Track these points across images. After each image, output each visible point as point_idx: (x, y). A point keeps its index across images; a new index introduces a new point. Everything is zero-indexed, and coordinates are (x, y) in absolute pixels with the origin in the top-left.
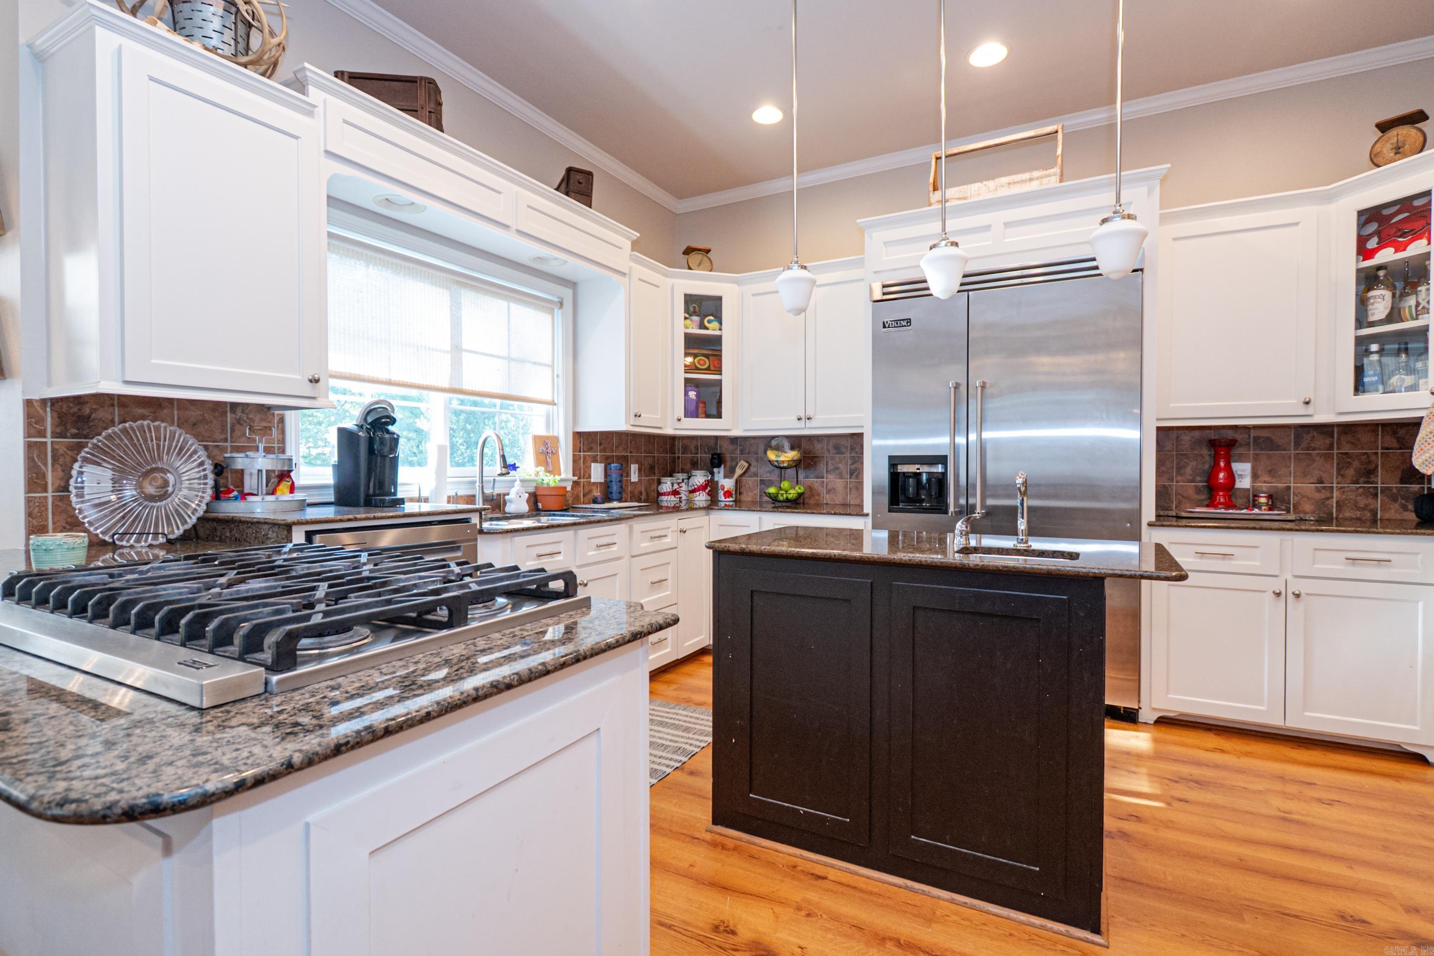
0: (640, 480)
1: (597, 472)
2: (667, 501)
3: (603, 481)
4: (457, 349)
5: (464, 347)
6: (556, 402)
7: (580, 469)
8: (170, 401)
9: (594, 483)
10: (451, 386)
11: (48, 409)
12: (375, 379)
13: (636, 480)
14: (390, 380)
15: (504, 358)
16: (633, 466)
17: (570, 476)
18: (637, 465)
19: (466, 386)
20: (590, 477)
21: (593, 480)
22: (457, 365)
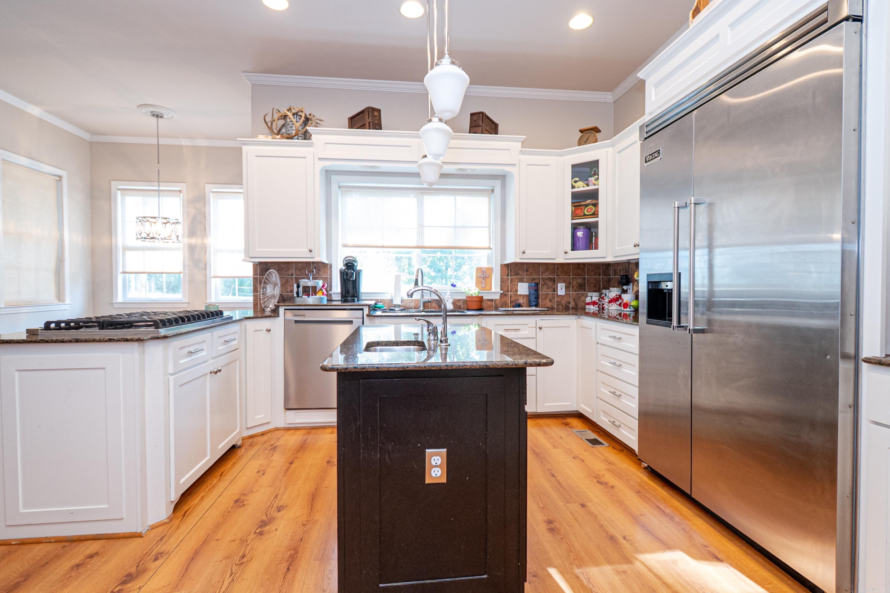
0: (567, 295)
1: (523, 289)
2: (588, 309)
3: (528, 294)
4: (421, 226)
5: (425, 225)
6: (491, 247)
7: (508, 286)
8: (292, 262)
9: (520, 295)
10: (417, 245)
11: (258, 267)
12: (376, 246)
13: (563, 293)
14: (383, 245)
15: (453, 227)
16: (559, 285)
17: (499, 290)
18: (564, 284)
19: (426, 244)
20: (517, 291)
21: (519, 293)
22: (421, 234)
